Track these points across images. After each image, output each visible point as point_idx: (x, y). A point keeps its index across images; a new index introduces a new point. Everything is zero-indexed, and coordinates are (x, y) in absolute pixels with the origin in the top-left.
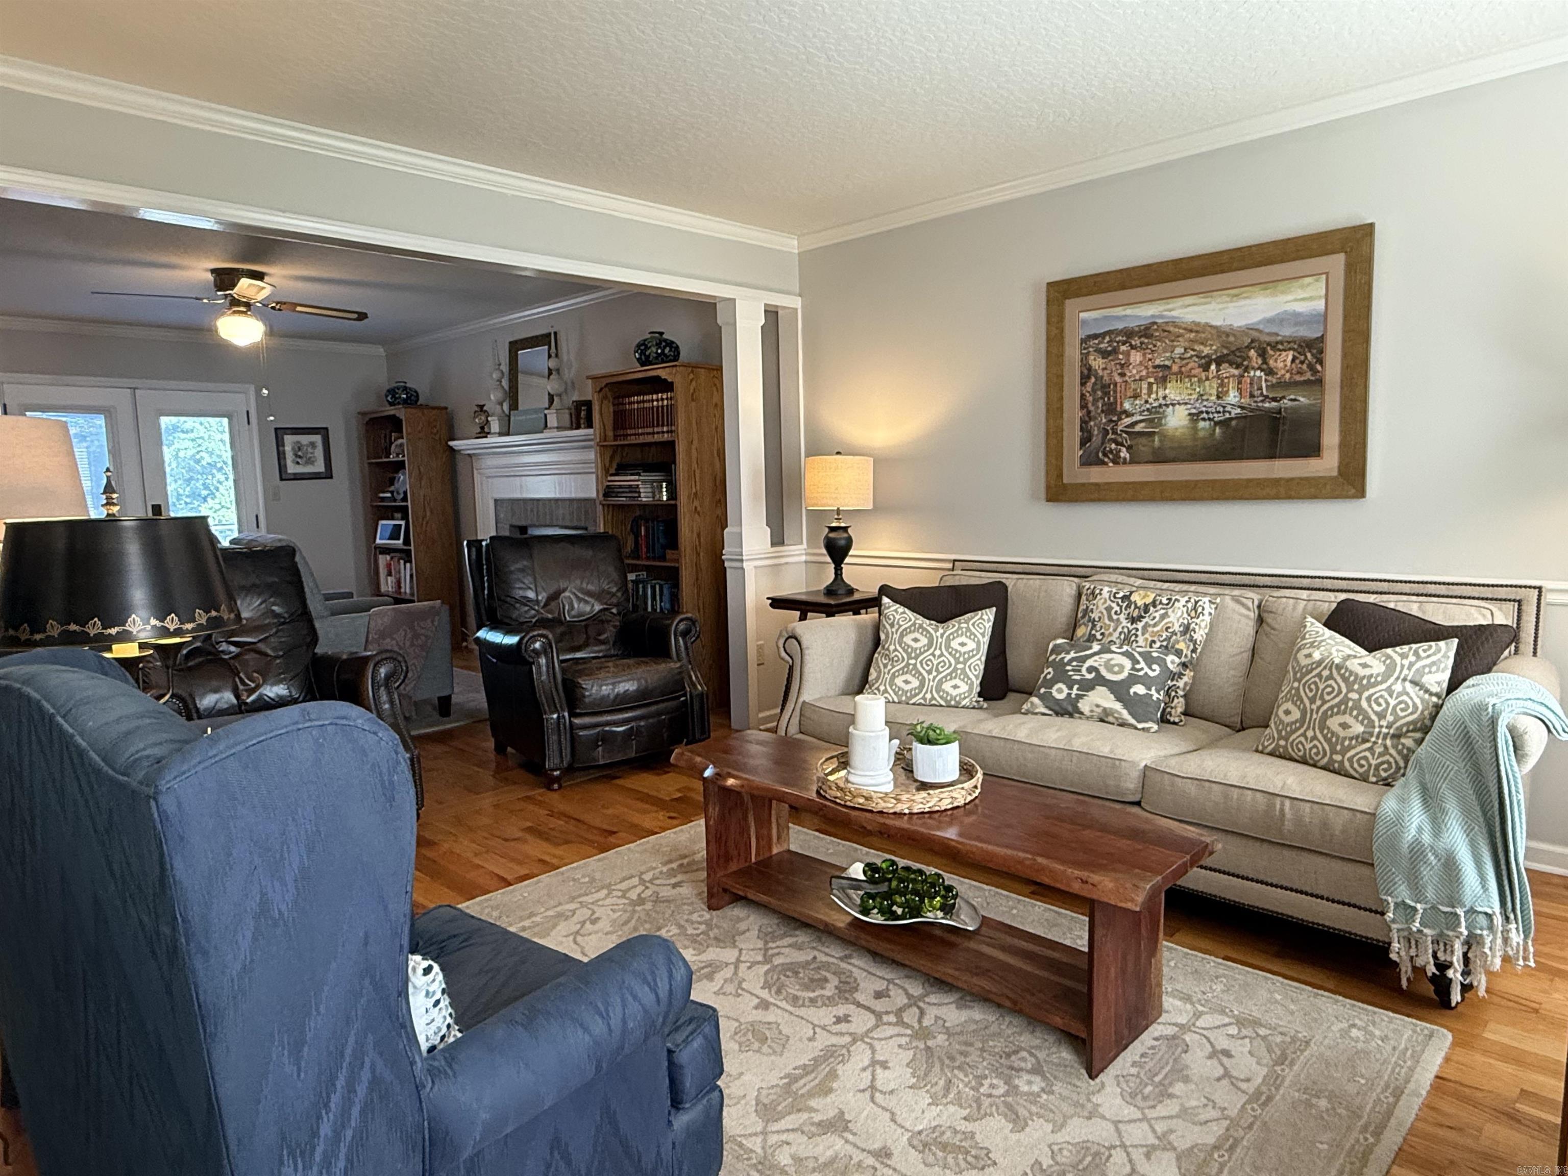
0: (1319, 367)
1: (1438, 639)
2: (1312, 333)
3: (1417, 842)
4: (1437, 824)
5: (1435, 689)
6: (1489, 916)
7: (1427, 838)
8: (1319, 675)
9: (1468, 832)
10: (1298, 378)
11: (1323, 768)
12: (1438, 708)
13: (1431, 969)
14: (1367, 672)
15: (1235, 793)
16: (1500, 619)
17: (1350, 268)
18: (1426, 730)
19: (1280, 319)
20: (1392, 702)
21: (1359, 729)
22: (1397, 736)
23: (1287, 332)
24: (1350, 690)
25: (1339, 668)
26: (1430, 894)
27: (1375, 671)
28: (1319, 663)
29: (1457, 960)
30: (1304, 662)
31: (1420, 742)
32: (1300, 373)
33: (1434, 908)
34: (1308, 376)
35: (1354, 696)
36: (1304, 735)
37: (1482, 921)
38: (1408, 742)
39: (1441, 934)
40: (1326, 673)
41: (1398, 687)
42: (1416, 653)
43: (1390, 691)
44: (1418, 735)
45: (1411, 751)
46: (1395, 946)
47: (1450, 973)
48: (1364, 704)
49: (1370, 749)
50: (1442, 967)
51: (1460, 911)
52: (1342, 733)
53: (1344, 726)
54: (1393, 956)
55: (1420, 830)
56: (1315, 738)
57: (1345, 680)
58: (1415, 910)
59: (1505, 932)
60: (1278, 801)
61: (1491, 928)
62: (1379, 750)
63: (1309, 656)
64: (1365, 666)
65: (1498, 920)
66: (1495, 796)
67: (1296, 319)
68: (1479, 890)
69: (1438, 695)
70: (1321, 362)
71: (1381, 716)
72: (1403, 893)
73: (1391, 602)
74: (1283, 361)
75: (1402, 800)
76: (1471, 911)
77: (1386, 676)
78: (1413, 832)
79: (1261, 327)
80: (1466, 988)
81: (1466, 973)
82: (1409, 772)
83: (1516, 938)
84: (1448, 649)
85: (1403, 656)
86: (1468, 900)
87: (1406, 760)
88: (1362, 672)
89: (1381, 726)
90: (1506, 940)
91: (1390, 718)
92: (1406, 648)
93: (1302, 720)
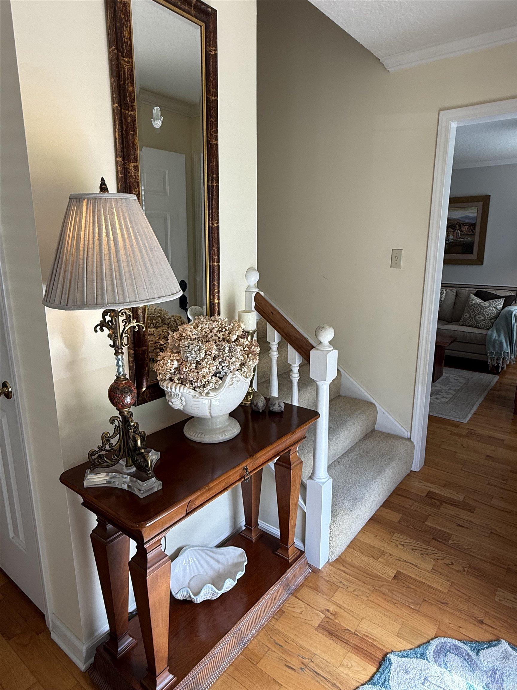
0: (474, 231)
1: (500, 298)
2: (473, 222)
3: (495, 339)
4: (499, 336)
5: (499, 309)
6: (508, 353)
7: (497, 338)
8: (474, 307)
9: (505, 337)
10: (469, 233)
11: (475, 327)
12: (499, 313)
13: (496, 364)
14: (485, 305)
15: (456, 332)
16: (513, 294)
17: (483, 206)
18: (496, 318)
19: (465, 217)
20: (490, 312)
21: (483, 318)
22: (491, 319)
23: (467, 221)
24: (481, 309)
25: (479, 305)
26: (497, 349)
27: (487, 305)
28: (474, 304)
29: (501, 362)
30: (471, 304)
31: (495, 321)
32: (469, 232)
33: (497, 352)
34: (471, 233)
35: (482, 311)
36: (470, 320)
37: (506, 354)
38: (493, 320)
39: (498, 357)
40: (476, 306)
41: (492, 309)
42: (496, 301)
43: (490, 309)
44: (495, 319)
45: (494, 322)
46: (489, 361)
47: (500, 365)
48: (484, 313)
49: (485, 322)
50: (498, 364)
51: (502, 352)
52: (479, 319)
53: (480, 317)
54: (488, 363)
55: (496, 336)
56: (473, 321)
57: (480, 307)
58: (493, 353)
59: (511, 356)
60: (466, 333)
61: (508, 355)
62: (487, 322)
63: (472, 302)
64: (485, 304)
65: (509, 354)
66: (511, 328)
67: (469, 218)
68: (506, 348)
69: (499, 310)
70: (475, 229)
71: (488, 315)
72: (492, 350)
73: (489, 291)
74: (465, 229)
75: (492, 331)
76: (505, 352)
77: (489, 306)
78: (494, 337)
79: (460, 219)
80: (502, 368)
81: (503, 365)
82: (494, 326)
83: (512, 357)
84: (502, 301)
85: (493, 302)
86: (504, 350)
87: (493, 325)
88: (484, 306)
89: (487, 317)
90: (510, 358)
91: (489, 315)
92: (493, 300)
93: (470, 317)
